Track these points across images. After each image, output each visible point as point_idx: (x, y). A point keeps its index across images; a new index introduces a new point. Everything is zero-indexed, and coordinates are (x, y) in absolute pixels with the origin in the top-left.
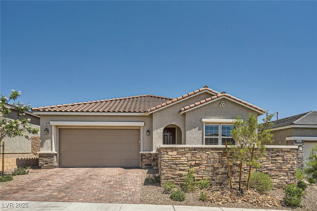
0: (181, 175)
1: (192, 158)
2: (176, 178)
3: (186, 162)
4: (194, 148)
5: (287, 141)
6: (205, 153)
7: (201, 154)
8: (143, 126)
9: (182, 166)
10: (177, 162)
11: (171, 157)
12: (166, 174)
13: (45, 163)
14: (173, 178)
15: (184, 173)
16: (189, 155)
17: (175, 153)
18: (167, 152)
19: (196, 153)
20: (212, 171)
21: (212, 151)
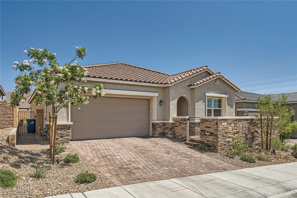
0: (229, 142)
1: (235, 127)
2: (226, 144)
3: (232, 131)
4: (236, 119)
5: (237, 111)
6: (241, 123)
7: (239, 124)
8: (157, 97)
9: (230, 134)
10: (227, 131)
11: (224, 127)
12: (221, 142)
13: (60, 137)
14: (225, 145)
15: (231, 140)
16: (233, 125)
17: (226, 123)
18: (221, 123)
19: (236, 123)
20: (245, 137)
21: (245, 122)
